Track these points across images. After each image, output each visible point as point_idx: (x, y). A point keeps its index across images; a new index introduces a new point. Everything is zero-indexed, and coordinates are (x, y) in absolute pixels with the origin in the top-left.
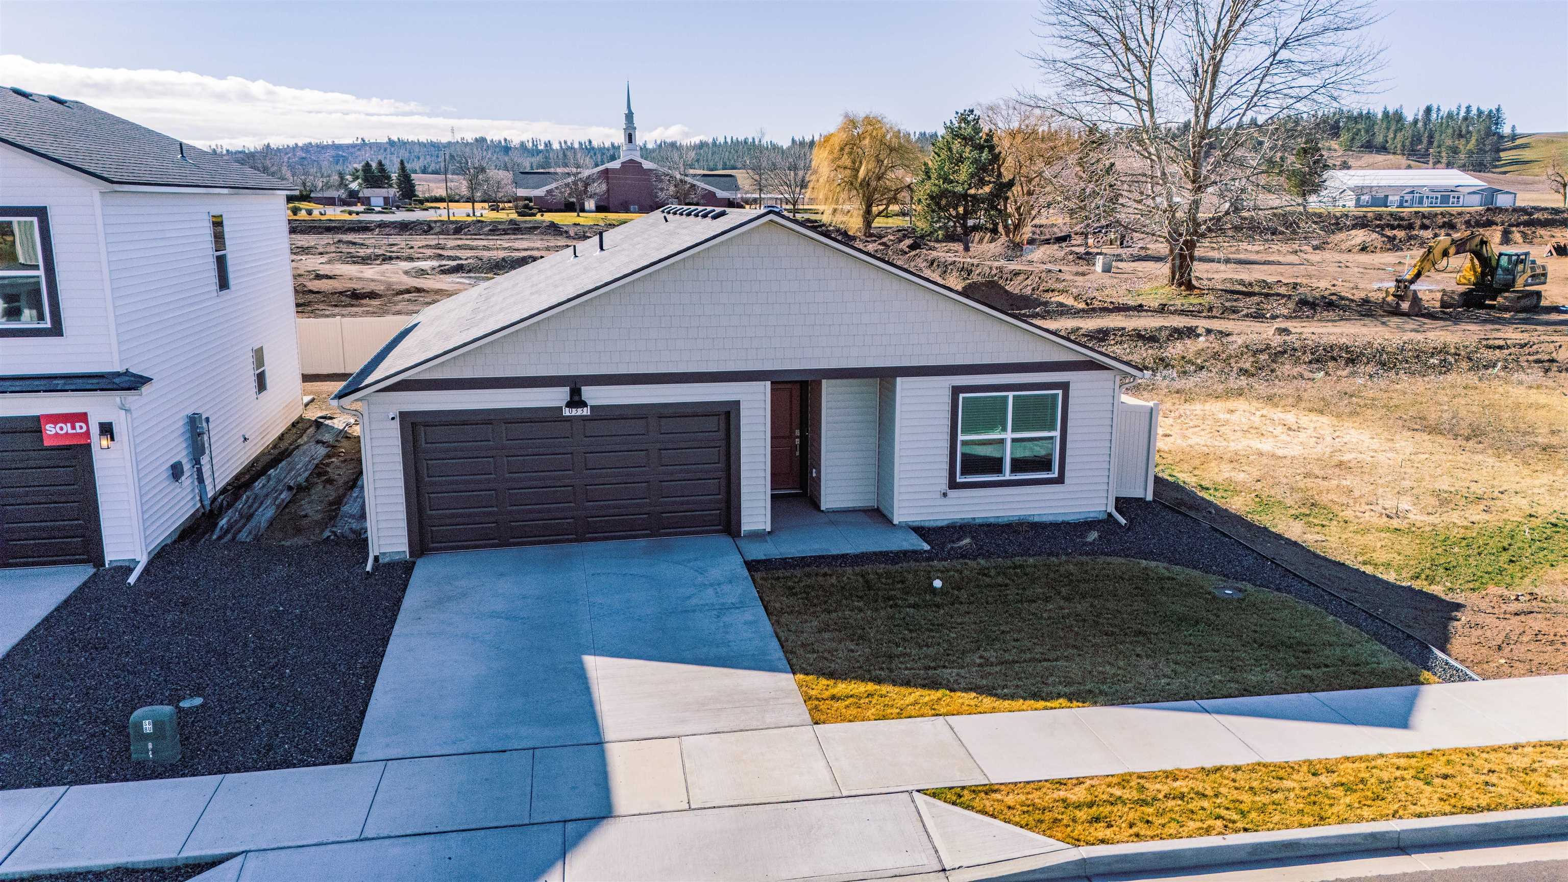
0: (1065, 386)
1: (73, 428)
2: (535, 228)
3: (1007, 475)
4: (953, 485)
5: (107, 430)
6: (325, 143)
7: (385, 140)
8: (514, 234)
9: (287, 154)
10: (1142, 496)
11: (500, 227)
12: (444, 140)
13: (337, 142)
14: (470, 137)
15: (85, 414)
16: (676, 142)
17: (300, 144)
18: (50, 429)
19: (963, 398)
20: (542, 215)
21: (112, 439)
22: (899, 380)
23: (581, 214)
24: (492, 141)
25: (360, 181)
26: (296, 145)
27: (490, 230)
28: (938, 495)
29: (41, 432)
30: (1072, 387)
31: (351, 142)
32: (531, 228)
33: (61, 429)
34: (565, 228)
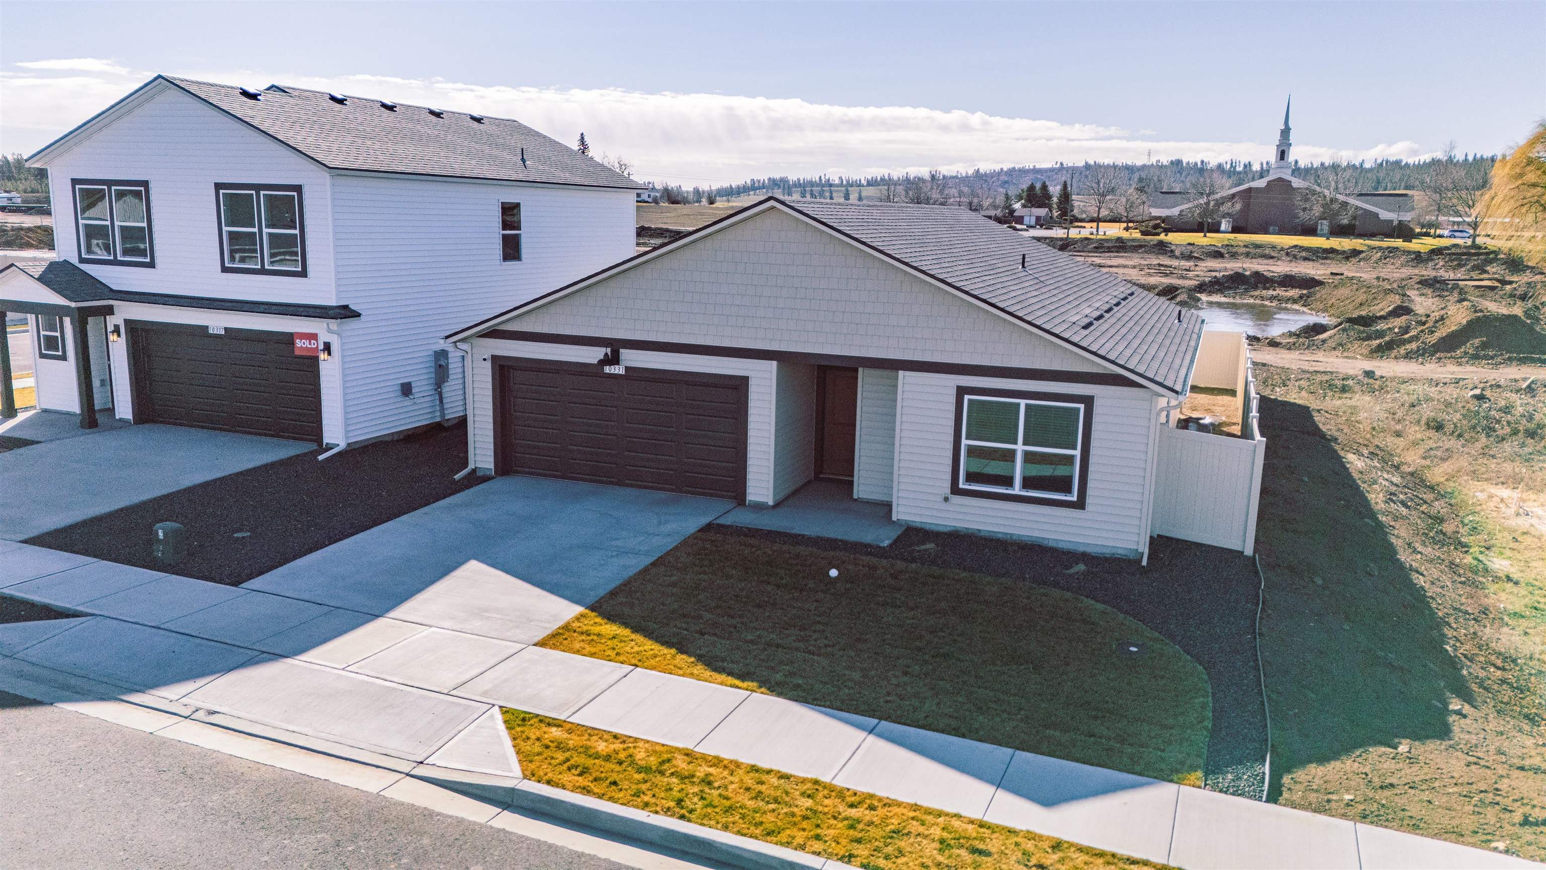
0: (1088, 401)
1: (310, 344)
2: (1141, 246)
3: (1017, 489)
4: (955, 490)
5: (327, 348)
6: (1027, 168)
7: (1082, 164)
8: (1117, 252)
9: (992, 177)
10: (1240, 549)
11: (1106, 245)
12: (1139, 163)
13: (1038, 166)
14: (1165, 160)
15: (316, 335)
16: (1401, 161)
17: (1005, 169)
18: (299, 343)
19: (969, 400)
20: (1166, 235)
21: (329, 354)
22: (901, 373)
23: (1208, 234)
24: (1188, 163)
25: (1023, 201)
26: (1002, 169)
27: (1095, 247)
28: (942, 500)
29: (293, 344)
30: (1097, 403)
31: (1050, 166)
32: (1136, 246)
33: (304, 344)
34: (1173, 247)
